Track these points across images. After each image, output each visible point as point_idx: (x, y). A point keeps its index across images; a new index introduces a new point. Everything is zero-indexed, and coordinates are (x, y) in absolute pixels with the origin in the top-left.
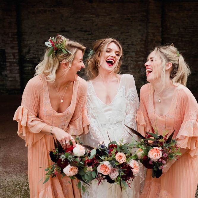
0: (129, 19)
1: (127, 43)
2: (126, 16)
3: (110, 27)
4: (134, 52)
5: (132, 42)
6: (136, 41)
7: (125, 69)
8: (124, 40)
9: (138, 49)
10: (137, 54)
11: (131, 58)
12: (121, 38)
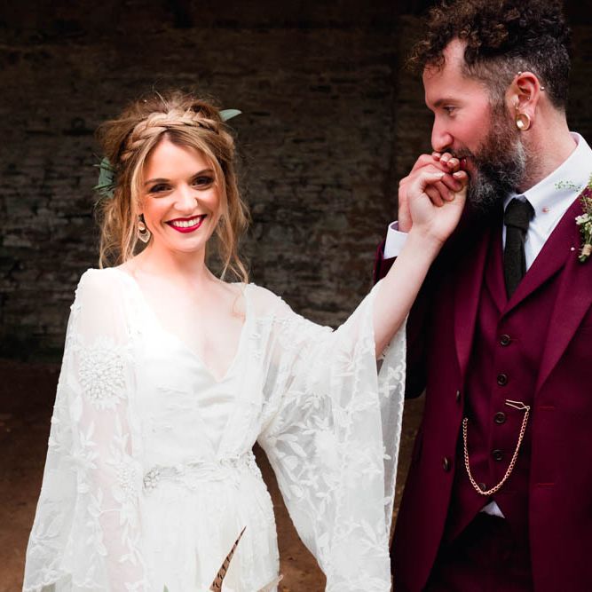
0: (326, 89)
1: (316, 181)
2: (313, 77)
3: (252, 117)
4: (344, 213)
5: (337, 176)
6: (353, 173)
7: (306, 278)
8: (306, 167)
9: (361, 205)
10: (353, 223)
11: (332, 238)
12: (295, 160)
